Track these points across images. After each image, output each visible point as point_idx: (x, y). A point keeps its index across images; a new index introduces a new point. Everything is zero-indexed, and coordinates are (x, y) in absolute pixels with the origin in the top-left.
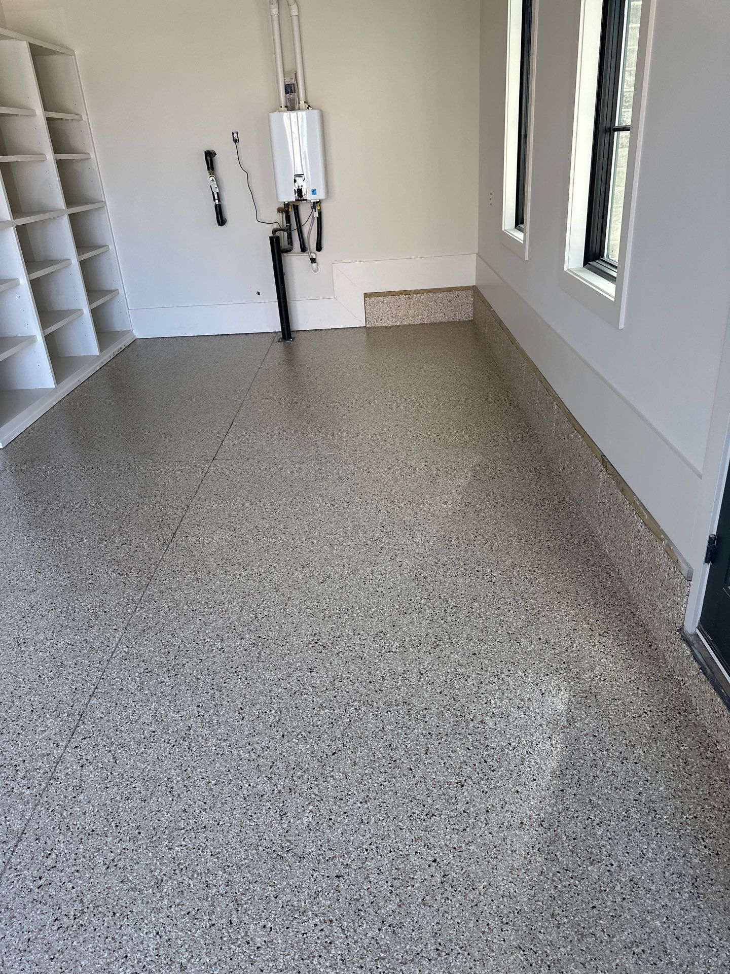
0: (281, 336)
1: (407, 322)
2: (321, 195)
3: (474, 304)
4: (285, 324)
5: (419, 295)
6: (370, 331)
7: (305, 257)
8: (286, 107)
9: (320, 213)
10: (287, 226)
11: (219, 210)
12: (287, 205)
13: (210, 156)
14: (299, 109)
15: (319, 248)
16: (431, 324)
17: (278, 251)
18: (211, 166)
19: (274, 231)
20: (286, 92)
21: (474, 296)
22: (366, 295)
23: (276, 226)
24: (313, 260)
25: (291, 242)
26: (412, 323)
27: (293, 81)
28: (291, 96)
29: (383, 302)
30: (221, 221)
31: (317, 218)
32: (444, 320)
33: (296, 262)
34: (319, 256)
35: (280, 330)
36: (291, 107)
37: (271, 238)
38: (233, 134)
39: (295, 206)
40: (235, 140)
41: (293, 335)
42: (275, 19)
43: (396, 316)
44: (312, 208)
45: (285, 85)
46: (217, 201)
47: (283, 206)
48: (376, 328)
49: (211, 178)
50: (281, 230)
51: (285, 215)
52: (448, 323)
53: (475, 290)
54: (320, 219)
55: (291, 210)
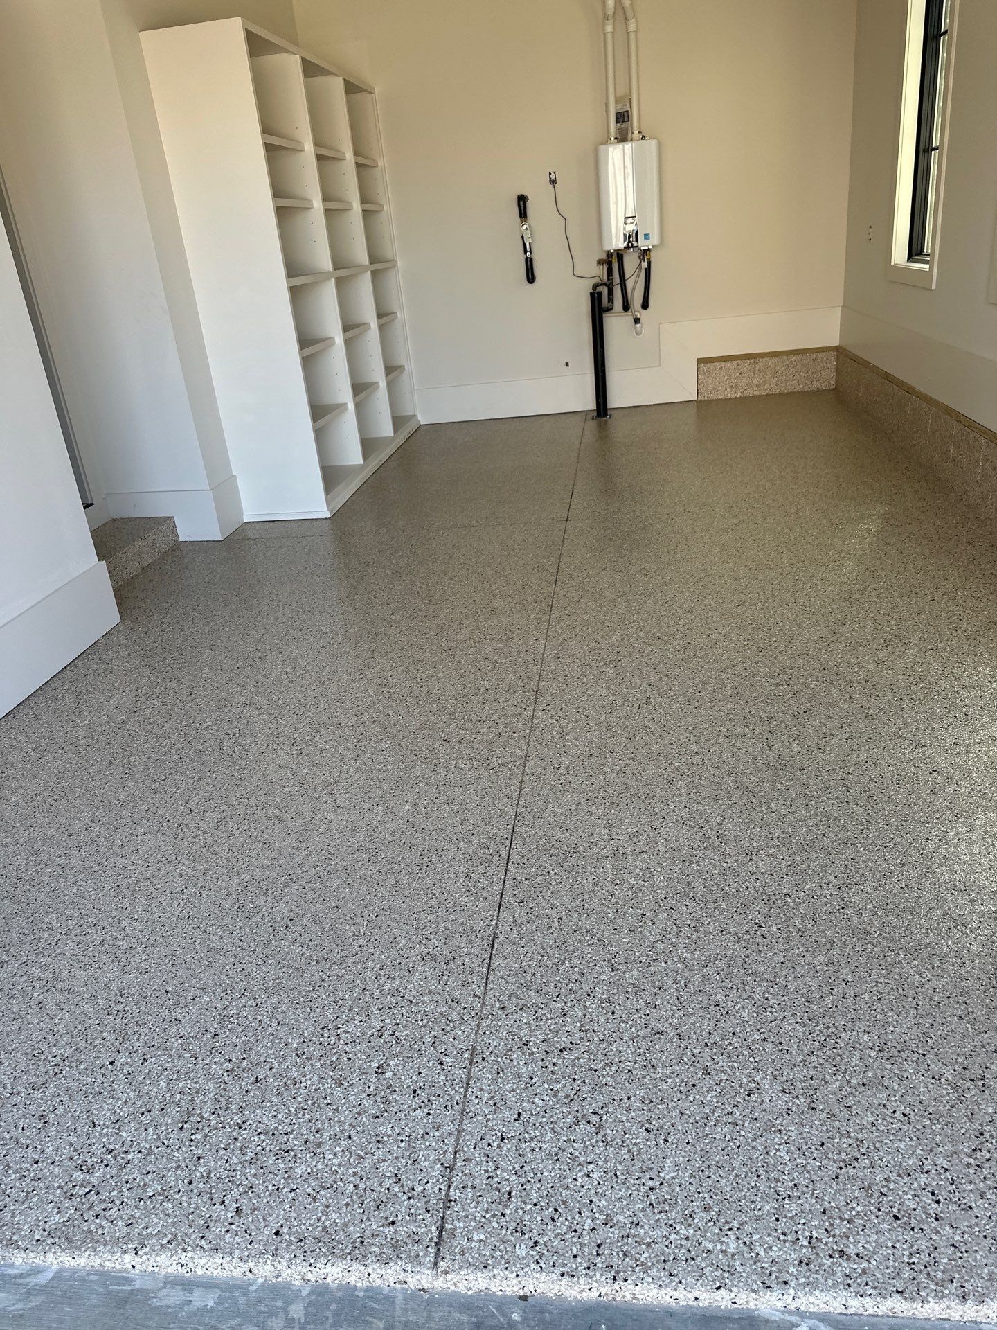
0: (595, 414)
1: (749, 393)
2: (655, 239)
3: (837, 369)
4: (601, 398)
5: (766, 359)
6: (703, 407)
7: (628, 318)
8: (616, 138)
9: (649, 264)
10: (608, 279)
11: (529, 264)
12: (609, 255)
13: (522, 199)
14: (632, 140)
15: (645, 305)
16: (781, 394)
17: (598, 309)
18: (523, 214)
19: (595, 286)
20: (617, 121)
21: (837, 359)
22: (700, 361)
23: (596, 280)
24: (637, 321)
25: (611, 300)
26: (756, 393)
27: (628, 108)
28: (623, 126)
29: (721, 369)
30: (531, 279)
31: (646, 269)
32: (797, 389)
33: (616, 323)
34: (644, 315)
35: (594, 407)
36: (623, 138)
37: (592, 295)
38: (550, 174)
39: (620, 255)
40: (553, 182)
41: (609, 413)
42: (609, 36)
43: (736, 385)
44: (639, 258)
45: (617, 114)
46: (528, 254)
47: (604, 256)
48: (709, 402)
49: (524, 227)
50: (601, 285)
51: (606, 267)
52: (803, 392)
53: (839, 351)
54: (648, 271)
55: (614, 261)
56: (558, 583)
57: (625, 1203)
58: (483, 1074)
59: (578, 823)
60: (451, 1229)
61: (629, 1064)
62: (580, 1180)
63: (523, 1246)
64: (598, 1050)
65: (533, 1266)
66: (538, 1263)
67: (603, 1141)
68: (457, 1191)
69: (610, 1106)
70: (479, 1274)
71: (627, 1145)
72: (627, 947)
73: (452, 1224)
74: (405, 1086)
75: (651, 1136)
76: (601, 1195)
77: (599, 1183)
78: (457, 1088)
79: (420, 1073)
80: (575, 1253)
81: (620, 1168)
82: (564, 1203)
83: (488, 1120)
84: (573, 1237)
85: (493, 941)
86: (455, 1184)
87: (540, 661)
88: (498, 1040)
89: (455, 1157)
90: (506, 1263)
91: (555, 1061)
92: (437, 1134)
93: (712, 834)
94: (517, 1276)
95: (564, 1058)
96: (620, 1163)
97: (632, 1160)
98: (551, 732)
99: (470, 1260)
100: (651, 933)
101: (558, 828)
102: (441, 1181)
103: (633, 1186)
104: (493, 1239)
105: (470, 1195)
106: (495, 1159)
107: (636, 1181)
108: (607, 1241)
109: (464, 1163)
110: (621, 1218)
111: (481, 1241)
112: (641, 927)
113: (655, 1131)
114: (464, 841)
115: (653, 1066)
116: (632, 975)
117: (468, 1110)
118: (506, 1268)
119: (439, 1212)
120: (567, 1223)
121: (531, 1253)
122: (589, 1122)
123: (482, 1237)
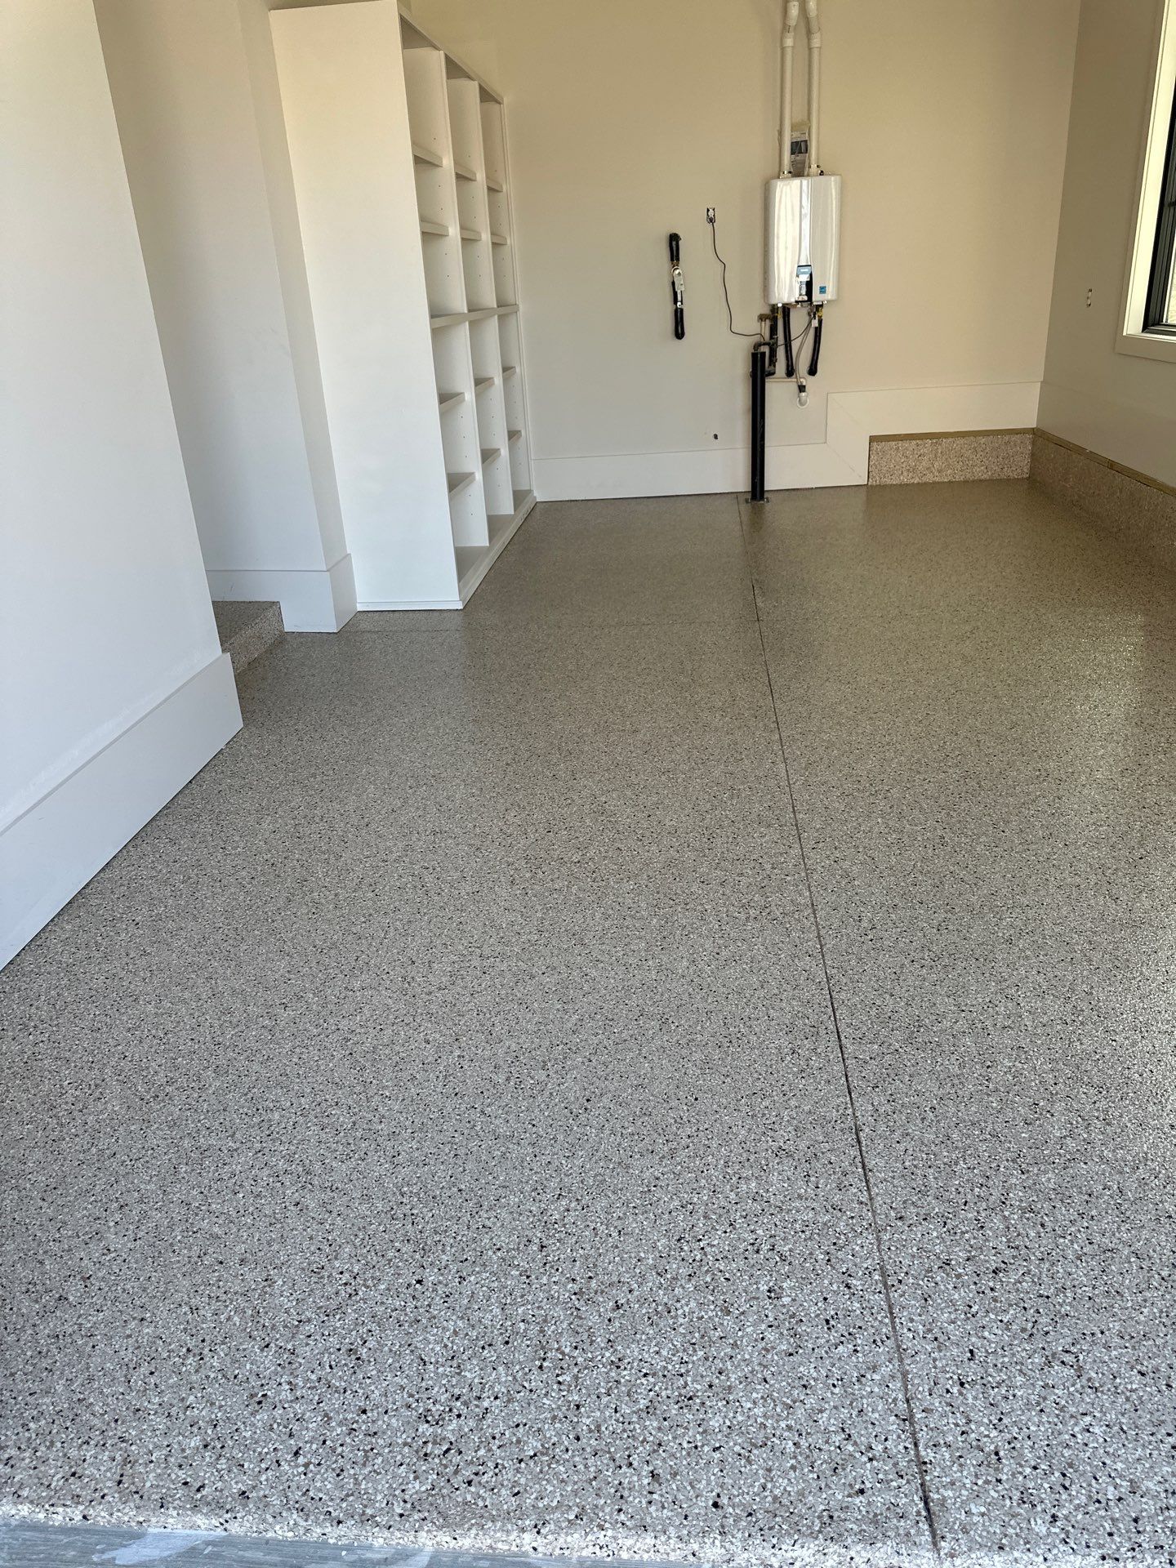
0: (749, 496)
1: (929, 478)
2: (830, 295)
3: (1033, 455)
4: (758, 477)
5: (951, 440)
6: (874, 494)
7: (791, 385)
8: (790, 172)
9: (820, 322)
10: (771, 338)
11: (679, 317)
12: (774, 308)
13: (674, 239)
14: (808, 175)
15: (813, 371)
16: (966, 482)
17: (759, 371)
18: (675, 256)
19: (757, 346)
20: (793, 153)
21: (1033, 443)
22: (873, 439)
23: (757, 339)
24: (802, 388)
25: (773, 361)
26: (937, 479)
27: (806, 137)
28: (798, 158)
29: (898, 449)
30: (679, 333)
31: (816, 328)
32: (985, 476)
33: (778, 390)
34: (808, 381)
35: (749, 489)
36: (798, 172)
37: (754, 356)
38: (708, 210)
39: (786, 309)
40: (711, 221)
41: (766, 495)
42: (789, 52)
43: (914, 470)
44: (809, 314)
45: (792, 143)
46: (679, 303)
47: (766, 311)
48: (882, 487)
49: (677, 272)
50: (764, 344)
51: (768, 323)
52: (991, 481)
53: (1036, 434)
54: (818, 331)
55: (778, 316)
56: (776, 696)
57: (1147, 1465)
58: (908, 1302)
59: (912, 989)
60: (938, 1499)
61: (1087, 1289)
62: (1079, 1436)
63: (1039, 1521)
64: (1041, 1272)
65: (1062, 1547)
66: (1066, 1543)
67: (1090, 1387)
68: (929, 1451)
69: (1082, 1342)
70: (996, 1557)
71: (1123, 1392)
72: (1030, 1144)
73: (938, 1492)
74: (813, 1315)
75: (1148, 1380)
76: (1113, 1454)
77: (1105, 1440)
78: (879, 1318)
79: (825, 1299)
80: (1108, 1530)
81: (1124, 1421)
82: (1071, 1465)
83: (935, 1360)
84: (1098, 1509)
85: (857, 1134)
86: (922, 1441)
87: (787, 789)
88: (910, 1258)
89: (909, 1405)
90: (1025, 1544)
91: (991, 1284)
92: (876, 1377)
93: (1084, 1005)
94: (1045, 1559)
95: (1001, 1281)
96: (1123, 1415)
97: (1136, 1410)
98: (833, 875)
99: (980, 1540)
100: (1053, 1126)
101: (888, 996)
102: (903, 1436)
103: (1150, 1444)
104: (998, 1513)
105: (947, 1456)
106: (962, 1409)
107: (1151, 1438)
108: (1144, 1514)
109: (924, 1415)
110: (1150, 1485)
111: (983, 1515)
112: (1038, 1119)
113: (1152, 1375)
114: (773, 1008)
115: (1118, 1292)
116: (1049, 1179)
117: (905, 1347)
118: (1029, 1550)
119: (916, 1478)
120: (1083, 1491)
121: (1053, 1530)
122: (1063, 1362)
123: (983, 1509)
